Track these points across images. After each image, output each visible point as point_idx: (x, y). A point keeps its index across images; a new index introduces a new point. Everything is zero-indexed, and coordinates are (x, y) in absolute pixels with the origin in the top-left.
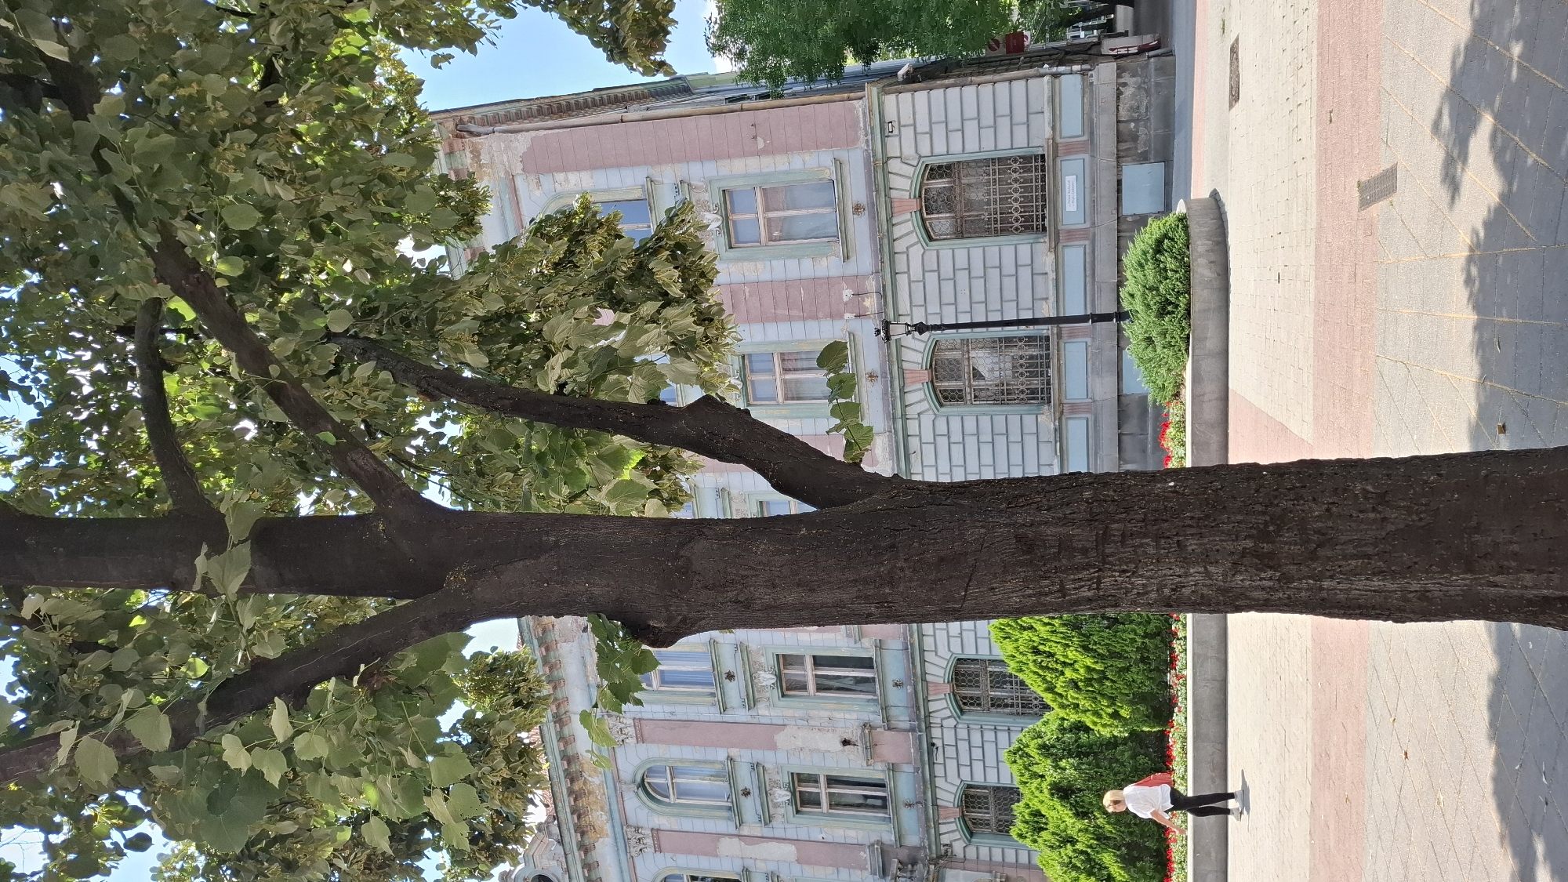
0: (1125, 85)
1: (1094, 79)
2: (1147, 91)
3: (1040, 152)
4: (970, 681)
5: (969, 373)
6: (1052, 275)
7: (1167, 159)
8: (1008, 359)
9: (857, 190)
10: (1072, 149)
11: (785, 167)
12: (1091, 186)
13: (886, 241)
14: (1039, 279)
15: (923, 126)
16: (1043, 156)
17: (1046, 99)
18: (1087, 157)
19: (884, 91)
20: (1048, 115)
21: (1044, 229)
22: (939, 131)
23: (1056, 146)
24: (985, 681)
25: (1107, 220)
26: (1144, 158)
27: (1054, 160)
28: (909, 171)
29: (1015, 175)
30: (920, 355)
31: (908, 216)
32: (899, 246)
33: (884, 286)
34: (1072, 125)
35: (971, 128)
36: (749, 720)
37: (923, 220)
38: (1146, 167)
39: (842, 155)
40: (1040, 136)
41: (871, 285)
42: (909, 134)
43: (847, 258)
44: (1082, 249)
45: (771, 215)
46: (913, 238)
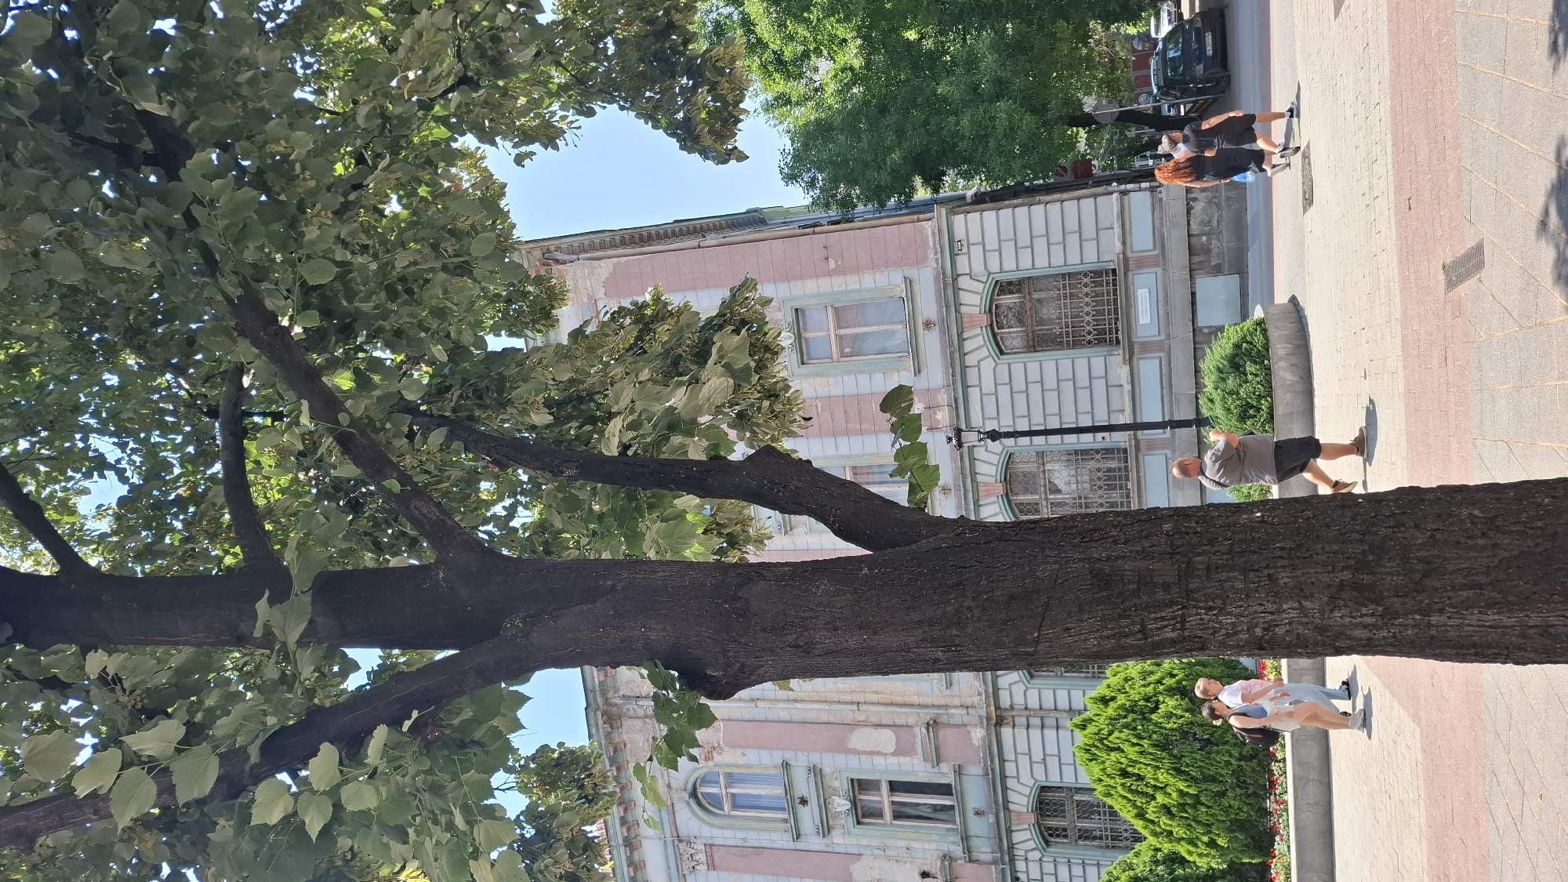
0: (1195, 199)
1: (1163, 195)
2: (1219, 206)
3: (1112, 266)
4: (1055, 810)
5: (1045, 486)
6: (1128, 387)
7: (1241, 271)
8: (1085, 471)
9: (928, 306)
10: (1143, 263)
11: (857, 286)
12: (1164, 301)
13: (957, 355)
14: (1114, 391)
15: (992, 243)
16: (1114, 271)
17: (1115, 215)
18: (1159, 270)
19: (952, 212)
20: (1117, 230)
21: (1118, 342)
22: (1009, 249)
23: (1126, 259)
24: (1071, 811)
25: (1182, 331)
26: (1217, 271)
27: (1125, 274)
28: (979, 287)
29: (1086, 290)
30: (994, 468)
31: (979, 331)
32: (970, 360)
33: (956, 400)
34: (1143, 240)
35: (1040, 244)
36: (823, 848)
37: (994, 335)
38: (1220, 280)
39: (911, 272)
40: (1110, 251)
41: (943, 398)
42: (976, 252)
43: (918, 371)
44: (1157, 361)
45: (843, 332)
46: (984, 352)
